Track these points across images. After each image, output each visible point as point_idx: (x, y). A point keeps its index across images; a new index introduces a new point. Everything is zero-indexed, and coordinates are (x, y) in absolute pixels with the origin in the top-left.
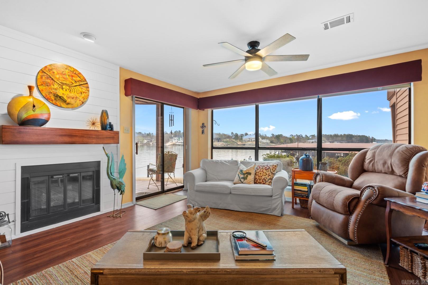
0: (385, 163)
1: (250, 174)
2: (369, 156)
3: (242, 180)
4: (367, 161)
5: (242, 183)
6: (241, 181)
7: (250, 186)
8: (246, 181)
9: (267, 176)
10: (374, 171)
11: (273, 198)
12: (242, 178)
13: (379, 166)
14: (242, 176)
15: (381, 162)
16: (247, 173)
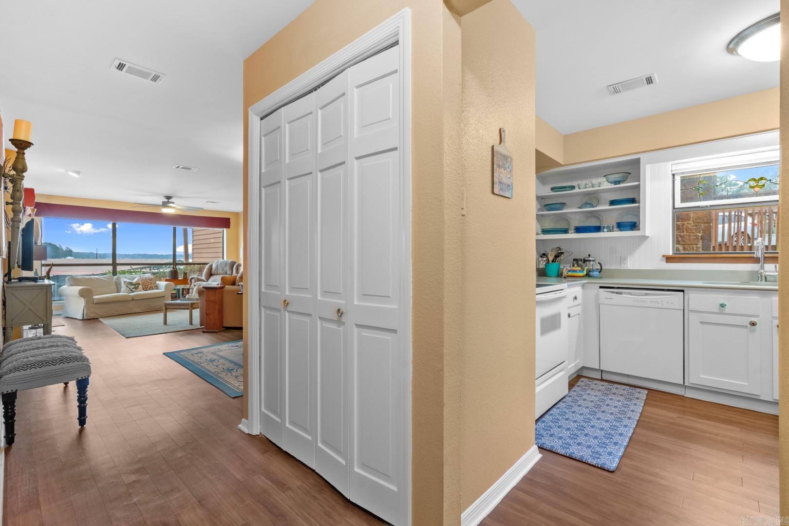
0: (223, 269)
1: (139, 284)
2: (214, 266)
3: (133, 290)
4: (213, 269)
5: (133, 292)
6: (131, 290)
7: (141, 292)
8: (138, 290)
9: (152, 285)
10: (217, 274)
11: (166, 297)
12: (133, 288)
13: (220, 271)
14: (133, 287)
15: (221, 269)
16: (137, 284)
